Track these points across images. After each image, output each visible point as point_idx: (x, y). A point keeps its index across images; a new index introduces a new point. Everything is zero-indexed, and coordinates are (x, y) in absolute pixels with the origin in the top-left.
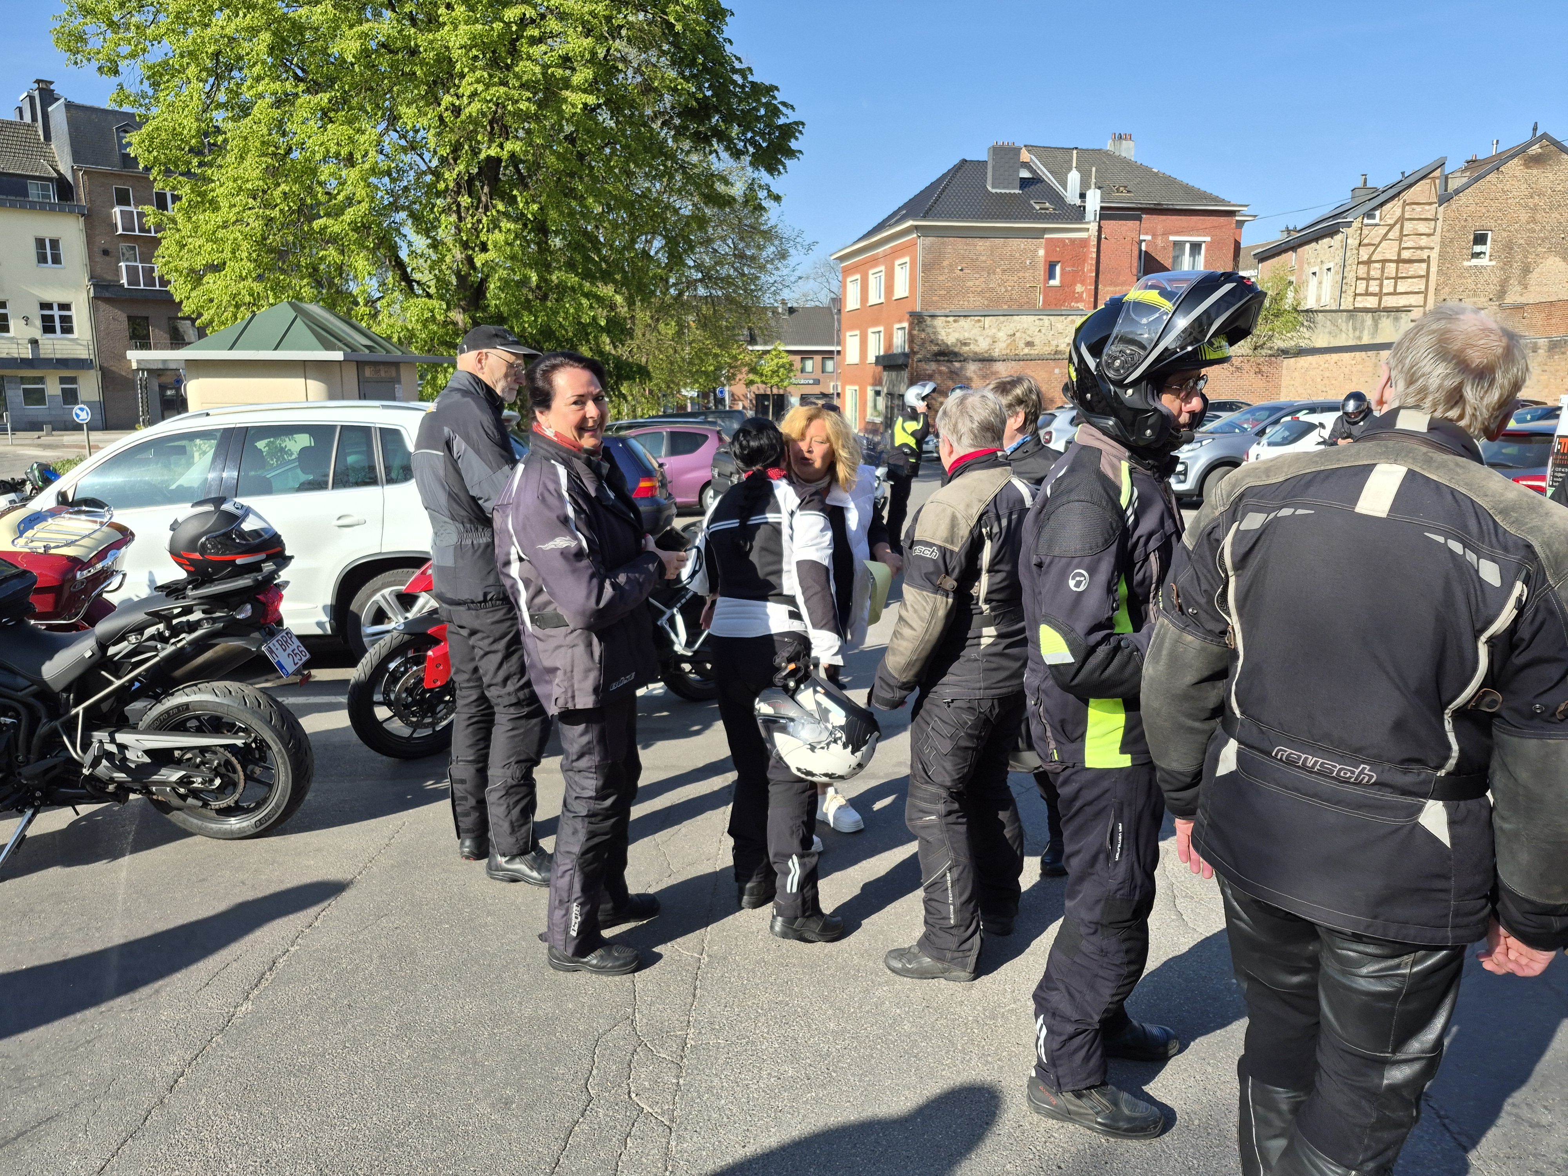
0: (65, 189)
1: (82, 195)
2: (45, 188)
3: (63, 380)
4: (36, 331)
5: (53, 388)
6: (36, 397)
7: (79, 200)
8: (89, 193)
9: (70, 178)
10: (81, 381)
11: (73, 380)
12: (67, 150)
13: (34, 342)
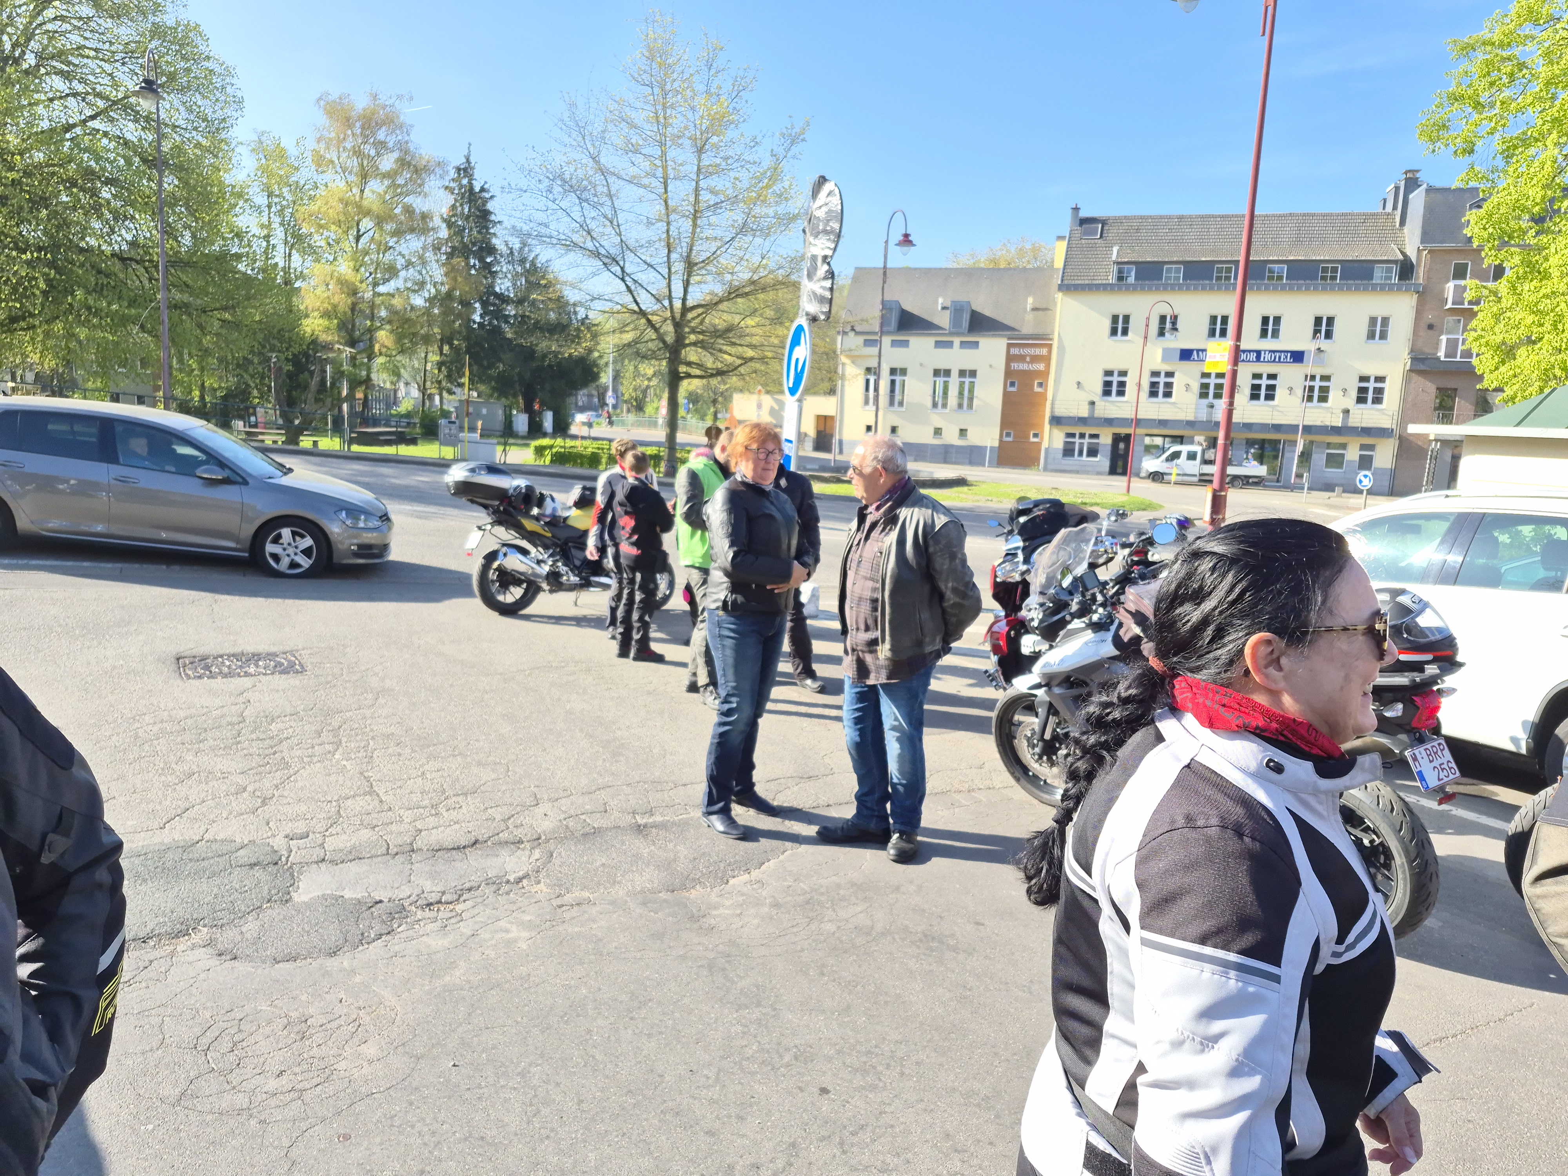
0: (1406, 269)
1: (1420, 276)
2: (1389, 270)
3: (1363, 447)
4: (1350, 401)
5: (1352, 454)
6: (1335, 461)
7: (1417, 278)
8: (1429, 272)
9: (1414, 260)
10: (1378, 449)
11: (1371, 447)
12: (1418, 232)
13: (1346, 412)
